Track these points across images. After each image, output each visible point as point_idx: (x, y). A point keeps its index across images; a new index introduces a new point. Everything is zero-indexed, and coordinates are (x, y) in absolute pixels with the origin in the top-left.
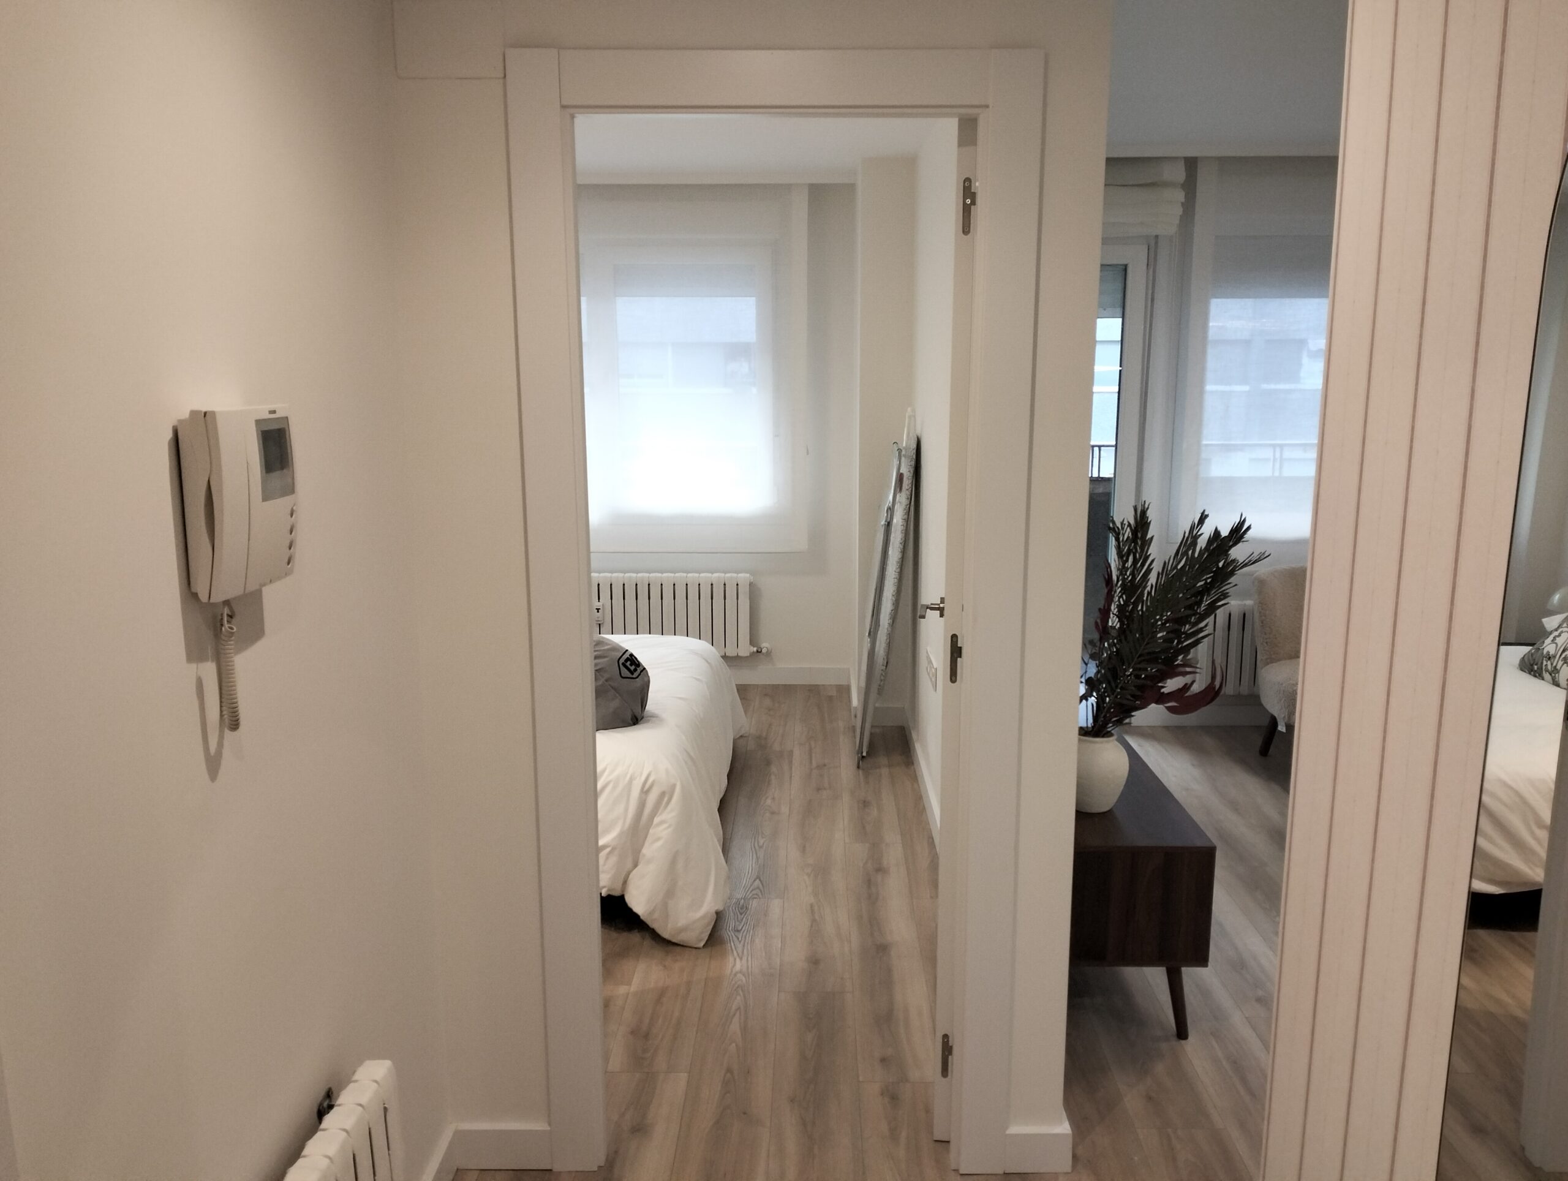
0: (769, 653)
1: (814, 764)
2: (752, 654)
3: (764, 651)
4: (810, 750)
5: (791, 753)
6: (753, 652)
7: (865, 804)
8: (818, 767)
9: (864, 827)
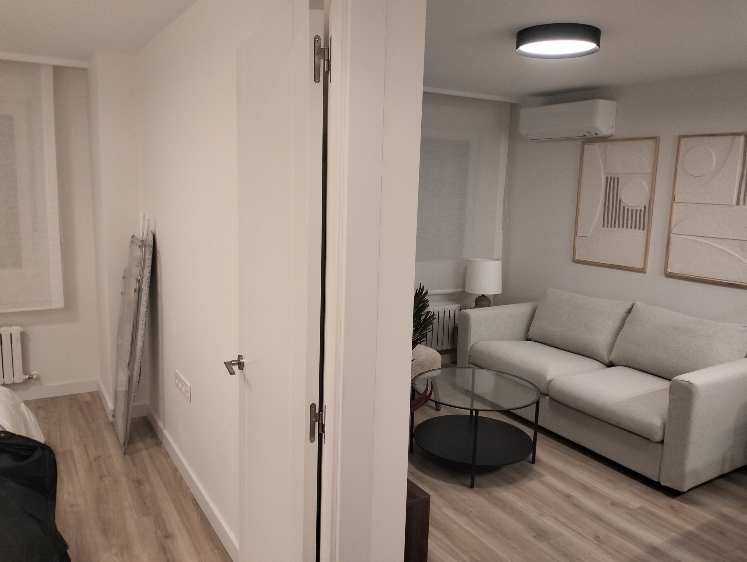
0: (38, 378)
1: (92, 458)
2: (26, 381)
3: (34, 377)
4: (85, 446)
5: (71, 451)
6: (26, 379)
7: (139, 483)
8: (95, 459)
9: (145, 503)
